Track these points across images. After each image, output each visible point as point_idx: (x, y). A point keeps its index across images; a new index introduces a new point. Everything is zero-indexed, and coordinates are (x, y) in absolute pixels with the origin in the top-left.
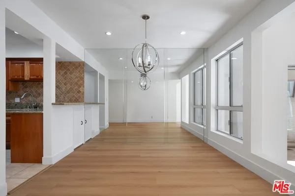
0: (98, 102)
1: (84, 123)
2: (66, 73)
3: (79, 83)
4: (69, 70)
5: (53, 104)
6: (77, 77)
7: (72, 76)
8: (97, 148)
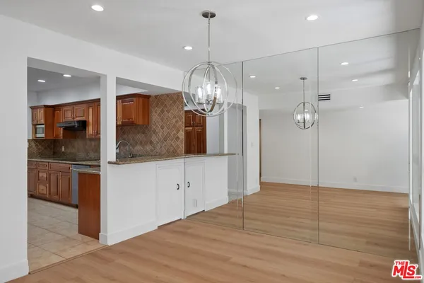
0: (226, 152)
1: (182, 187)
2: (162, 111)
3: (177, 125)
4: (166, 106)
5: (110, 163)
6: (175, 117)
7: (170, 115)
8: (189, 231)
